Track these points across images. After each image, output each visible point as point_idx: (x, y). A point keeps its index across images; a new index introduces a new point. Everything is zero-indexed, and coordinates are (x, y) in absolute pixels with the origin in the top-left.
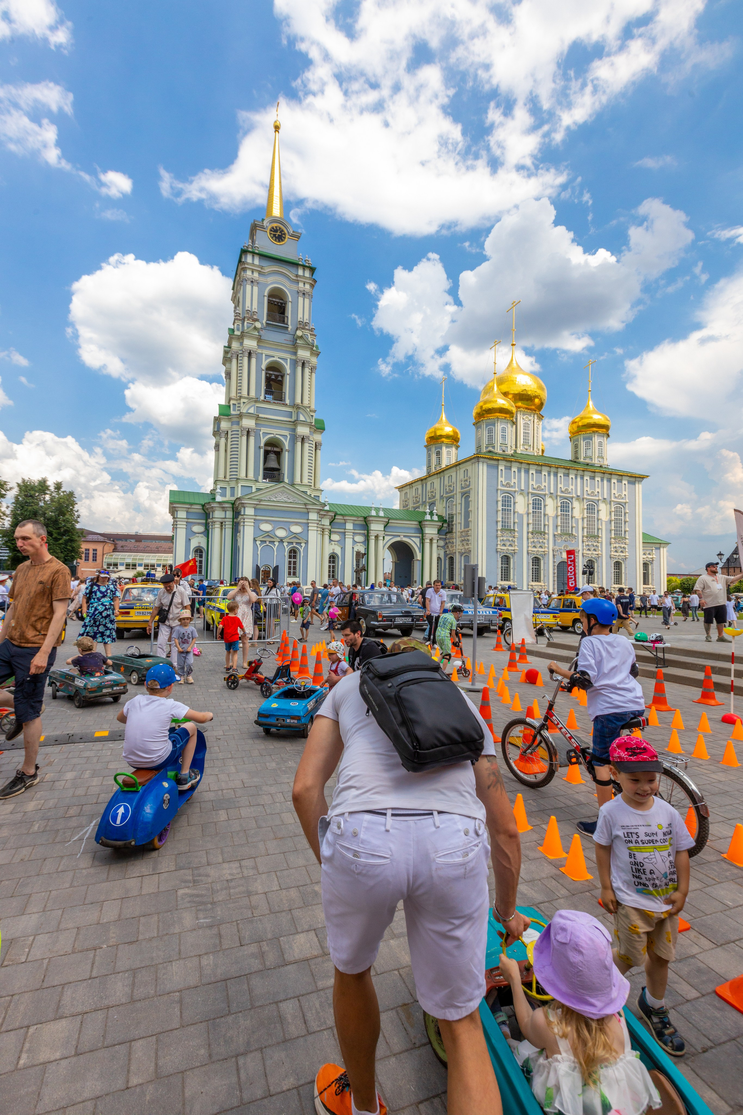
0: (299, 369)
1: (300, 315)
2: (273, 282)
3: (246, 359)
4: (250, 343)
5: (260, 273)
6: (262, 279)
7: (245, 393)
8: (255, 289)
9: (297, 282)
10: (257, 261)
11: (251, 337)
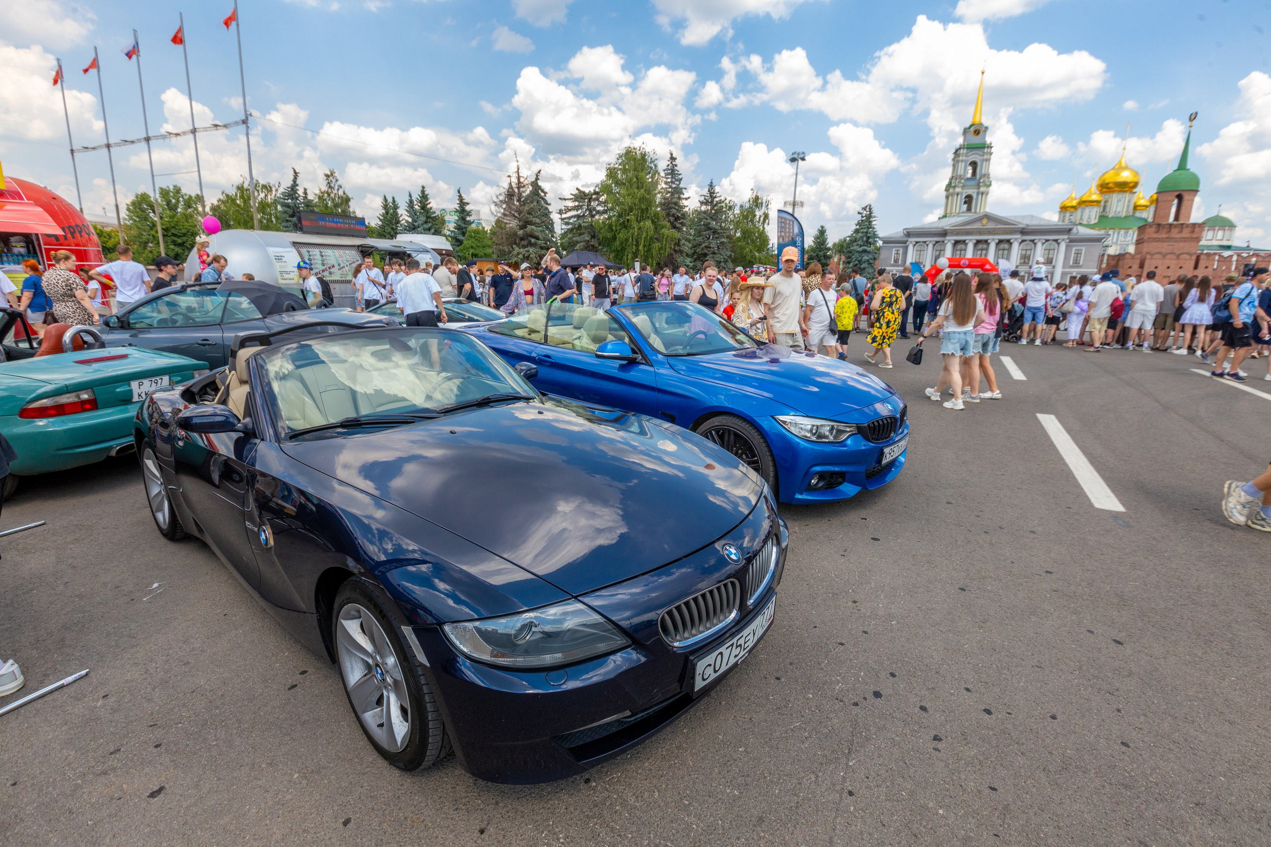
0: (980, 196)
1: (983, 171)
2: (972, 158)
3: (956, 197)
4: (958, 190)
5: (966, 156)
6: (967, 158)
7: (954, 211)
8: (963, 164)
9: (983, 155)
10: (965, 151)
11: (959, 187)
